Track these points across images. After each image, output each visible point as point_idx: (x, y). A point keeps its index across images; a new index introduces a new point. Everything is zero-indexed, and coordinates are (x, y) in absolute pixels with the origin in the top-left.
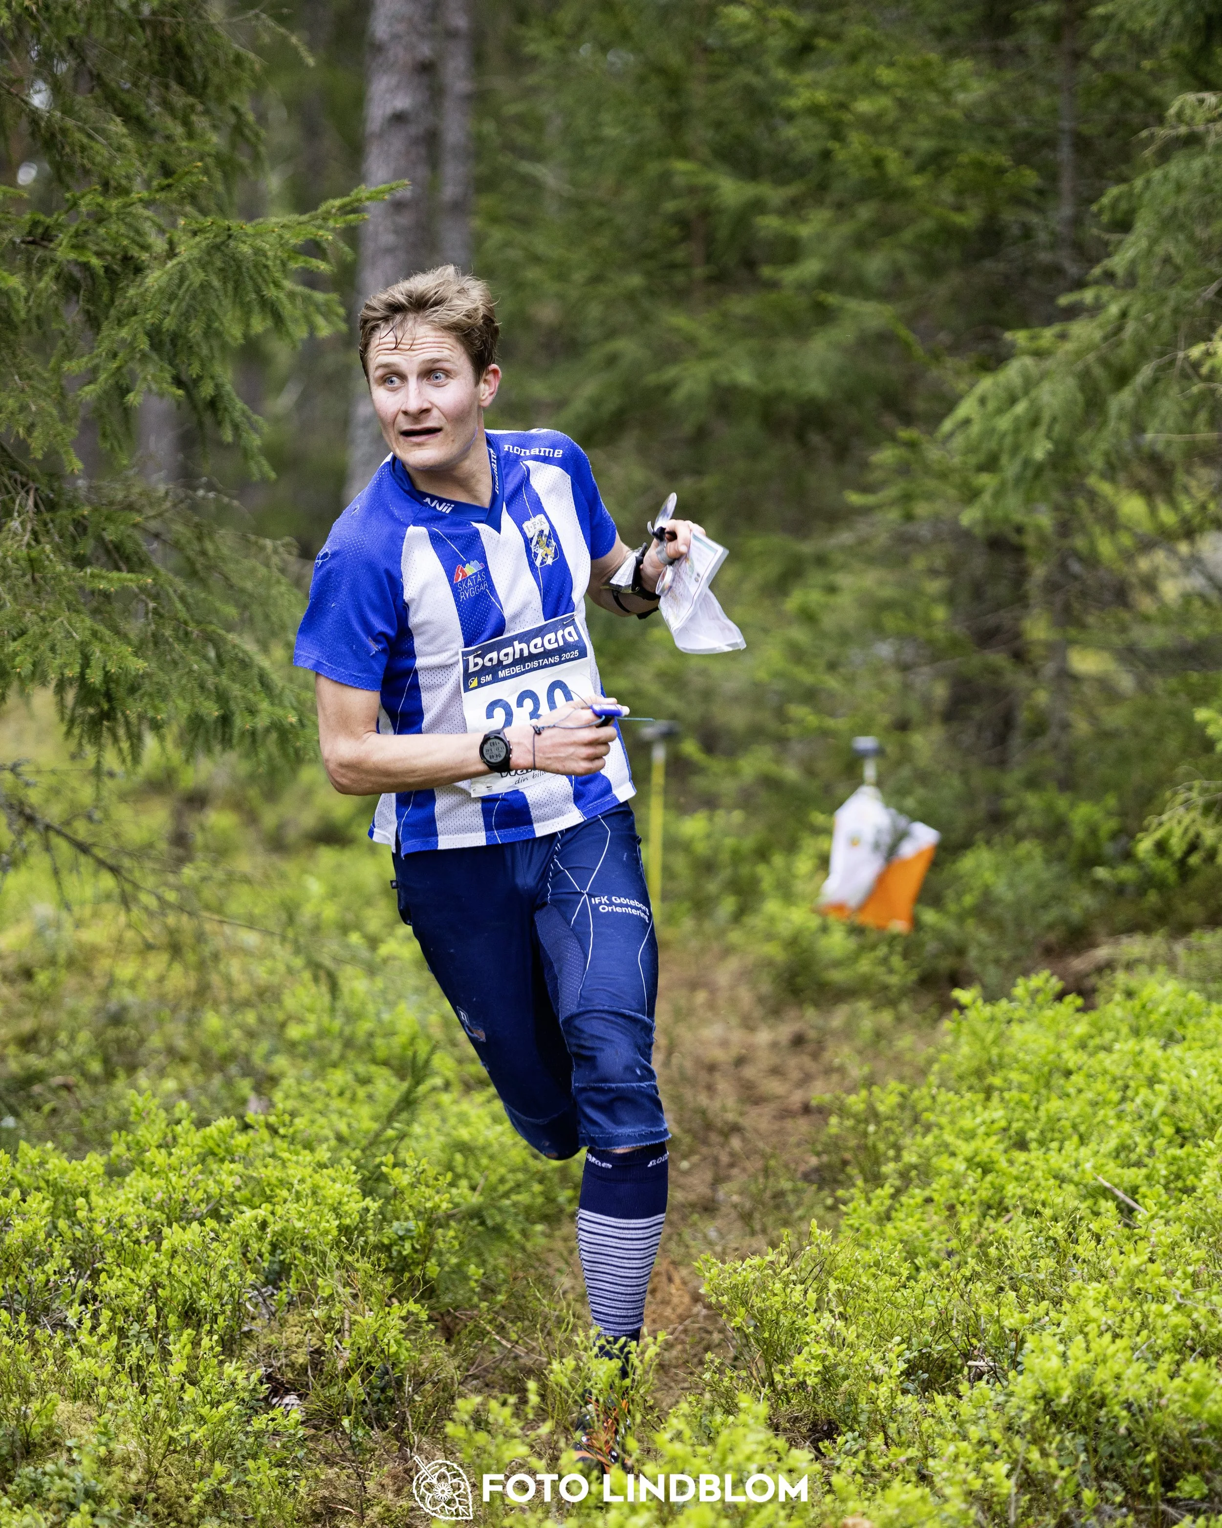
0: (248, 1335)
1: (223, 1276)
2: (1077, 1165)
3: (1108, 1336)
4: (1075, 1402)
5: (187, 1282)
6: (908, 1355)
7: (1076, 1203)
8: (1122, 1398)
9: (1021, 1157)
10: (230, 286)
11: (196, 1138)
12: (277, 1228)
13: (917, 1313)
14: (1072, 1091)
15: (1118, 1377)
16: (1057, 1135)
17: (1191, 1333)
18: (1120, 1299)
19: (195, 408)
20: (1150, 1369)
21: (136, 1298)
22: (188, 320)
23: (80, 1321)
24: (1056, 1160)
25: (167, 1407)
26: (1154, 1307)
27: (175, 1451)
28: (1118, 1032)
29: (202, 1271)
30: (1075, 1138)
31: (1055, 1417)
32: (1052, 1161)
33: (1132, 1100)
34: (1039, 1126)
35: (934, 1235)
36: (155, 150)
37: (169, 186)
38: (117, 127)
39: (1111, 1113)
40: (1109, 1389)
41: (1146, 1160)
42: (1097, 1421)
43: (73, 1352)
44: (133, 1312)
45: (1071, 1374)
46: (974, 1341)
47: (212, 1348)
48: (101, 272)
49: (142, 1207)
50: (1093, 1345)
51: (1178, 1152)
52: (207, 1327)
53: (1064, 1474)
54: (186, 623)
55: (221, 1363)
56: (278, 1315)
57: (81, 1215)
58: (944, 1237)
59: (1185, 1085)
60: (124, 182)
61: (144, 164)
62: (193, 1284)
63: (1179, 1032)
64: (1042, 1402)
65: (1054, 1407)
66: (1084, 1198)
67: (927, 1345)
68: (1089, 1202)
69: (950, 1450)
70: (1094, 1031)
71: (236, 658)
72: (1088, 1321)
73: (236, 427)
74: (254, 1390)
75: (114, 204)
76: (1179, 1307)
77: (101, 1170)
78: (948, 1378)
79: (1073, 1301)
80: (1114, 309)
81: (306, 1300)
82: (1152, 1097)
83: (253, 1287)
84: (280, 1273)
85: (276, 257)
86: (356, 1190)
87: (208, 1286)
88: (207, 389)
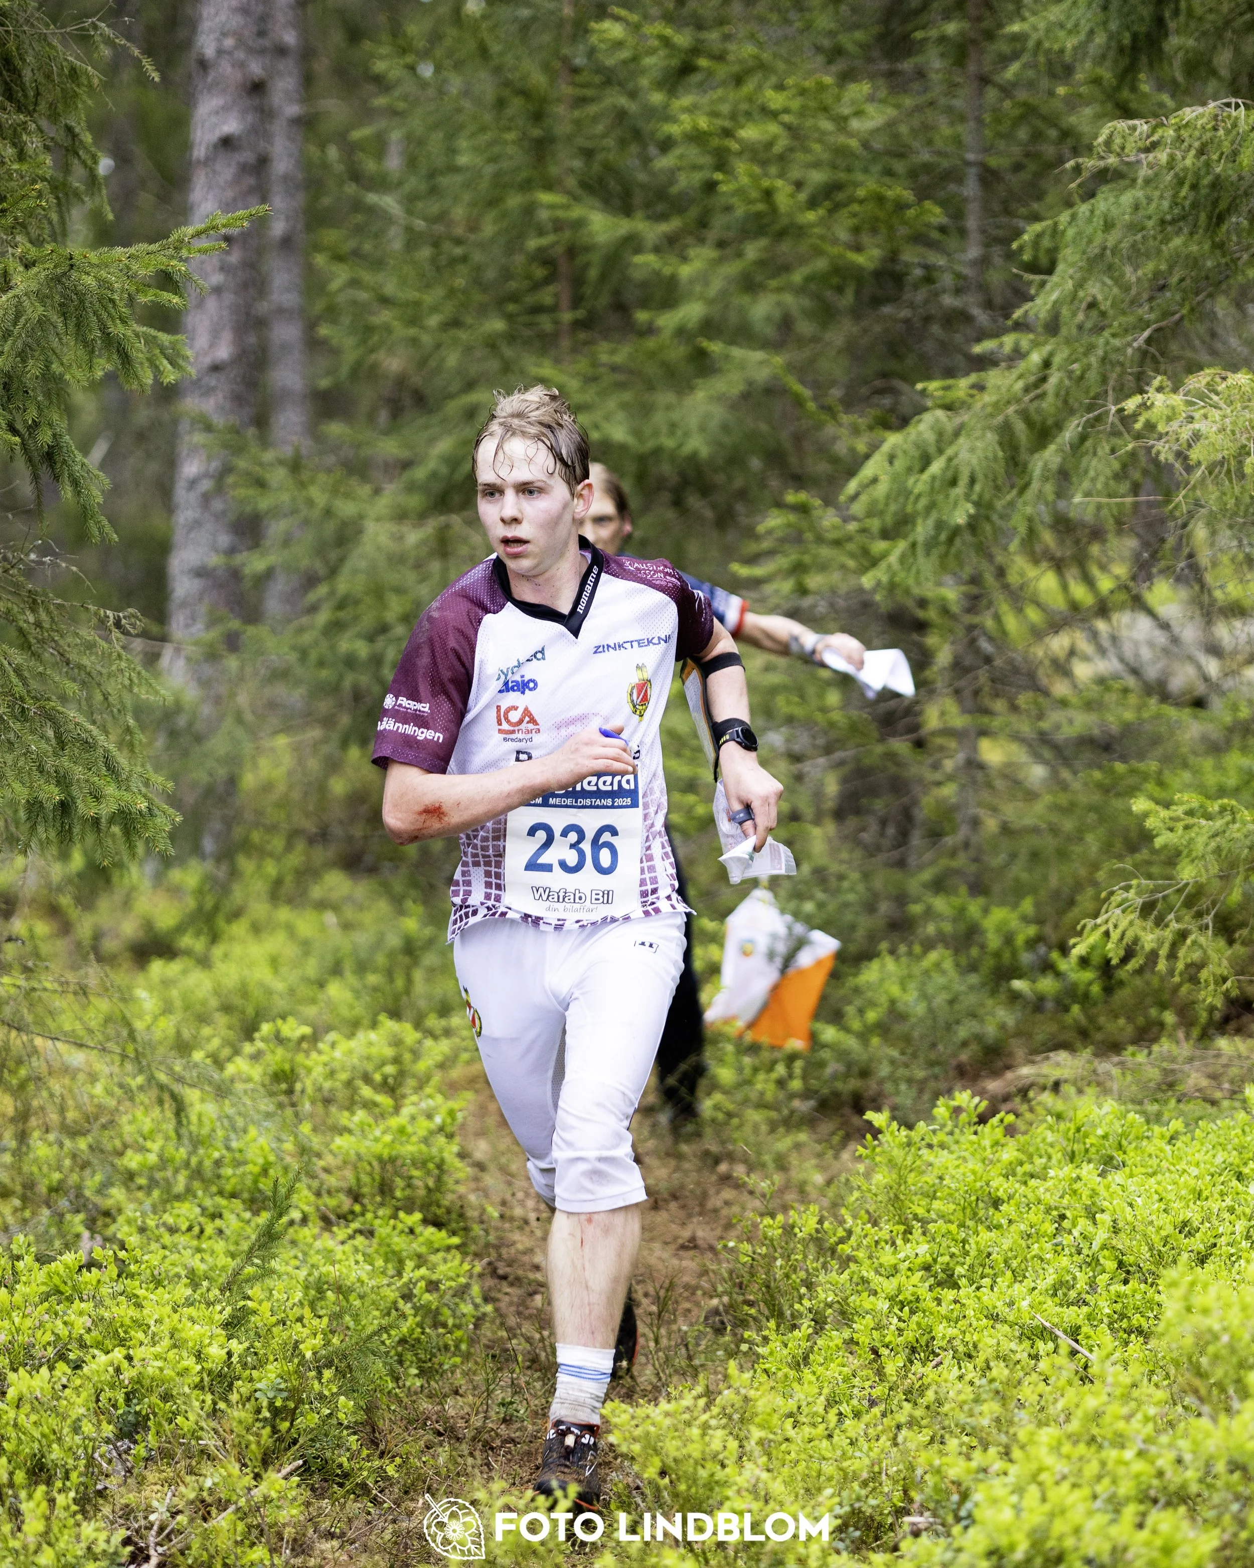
0: (101, 1494)
1: (76, 1429)
2: (1011, 1304)
3: (1066, 1486)
4: (1028, 1560)
5: (37, 1435)
6: (839, 1510)
7: (1013, 1346)
8: (1082, 1552)
9: (949, 1295)
10: (72, 324)
11: (40, 1275)
12: (133, 1373)
13: (845, 1464)
14: (1004, 1222)
15: (1077, 1531)
16: (987, 1271)
17: (1155, 1482)
18: (1076, 1443)
19: (30, 460)
20: (1113, 1521)
22: (24, 361)
24: (988, 1299)
26: (1112, 1454)
28: (1050, 1158)
29: (53, 1422)
30: (1009, 1274)
32: (985, 1299)
33: (1070, 1232)
34: (968, 1260)
35: (856, 1381)
37: (3, 211)
39: (1049, 1246)
40: (1069, 1543)
41: (1088, 1298)
45: (1027, 1527)
46: (913, 1494)
47: (67, 1508)
50: (1050, 1495)
51: (1122, 1288)
52: (59, 1484)
54: (22, 699)
55: (78, 1525)
56: (136, 1471)
58: (867, 1384)
59: (1128, 1214)
62: (44, 1435)
63: (1119, 1157)
64: (993, 1559)
66: (1020, 1339)
67: (858, 1499)
68: (1027, 1344)
70: (1023, 1157)
71: (78, 739)
72: (1041, 1470)
73: (75, 483)
74: (116, 1553)
76: (1141, 1454)
78: (877, 1538)
79: (1022, 1447)
80: (1036, 358)
81: (167, 1455)
82: (1091, 1229)
83: (108, 1441)
84: (136, 1425)
85: (123, 290)
86: (220, 1331)
87: (59, 1440)
88: (45, 437)
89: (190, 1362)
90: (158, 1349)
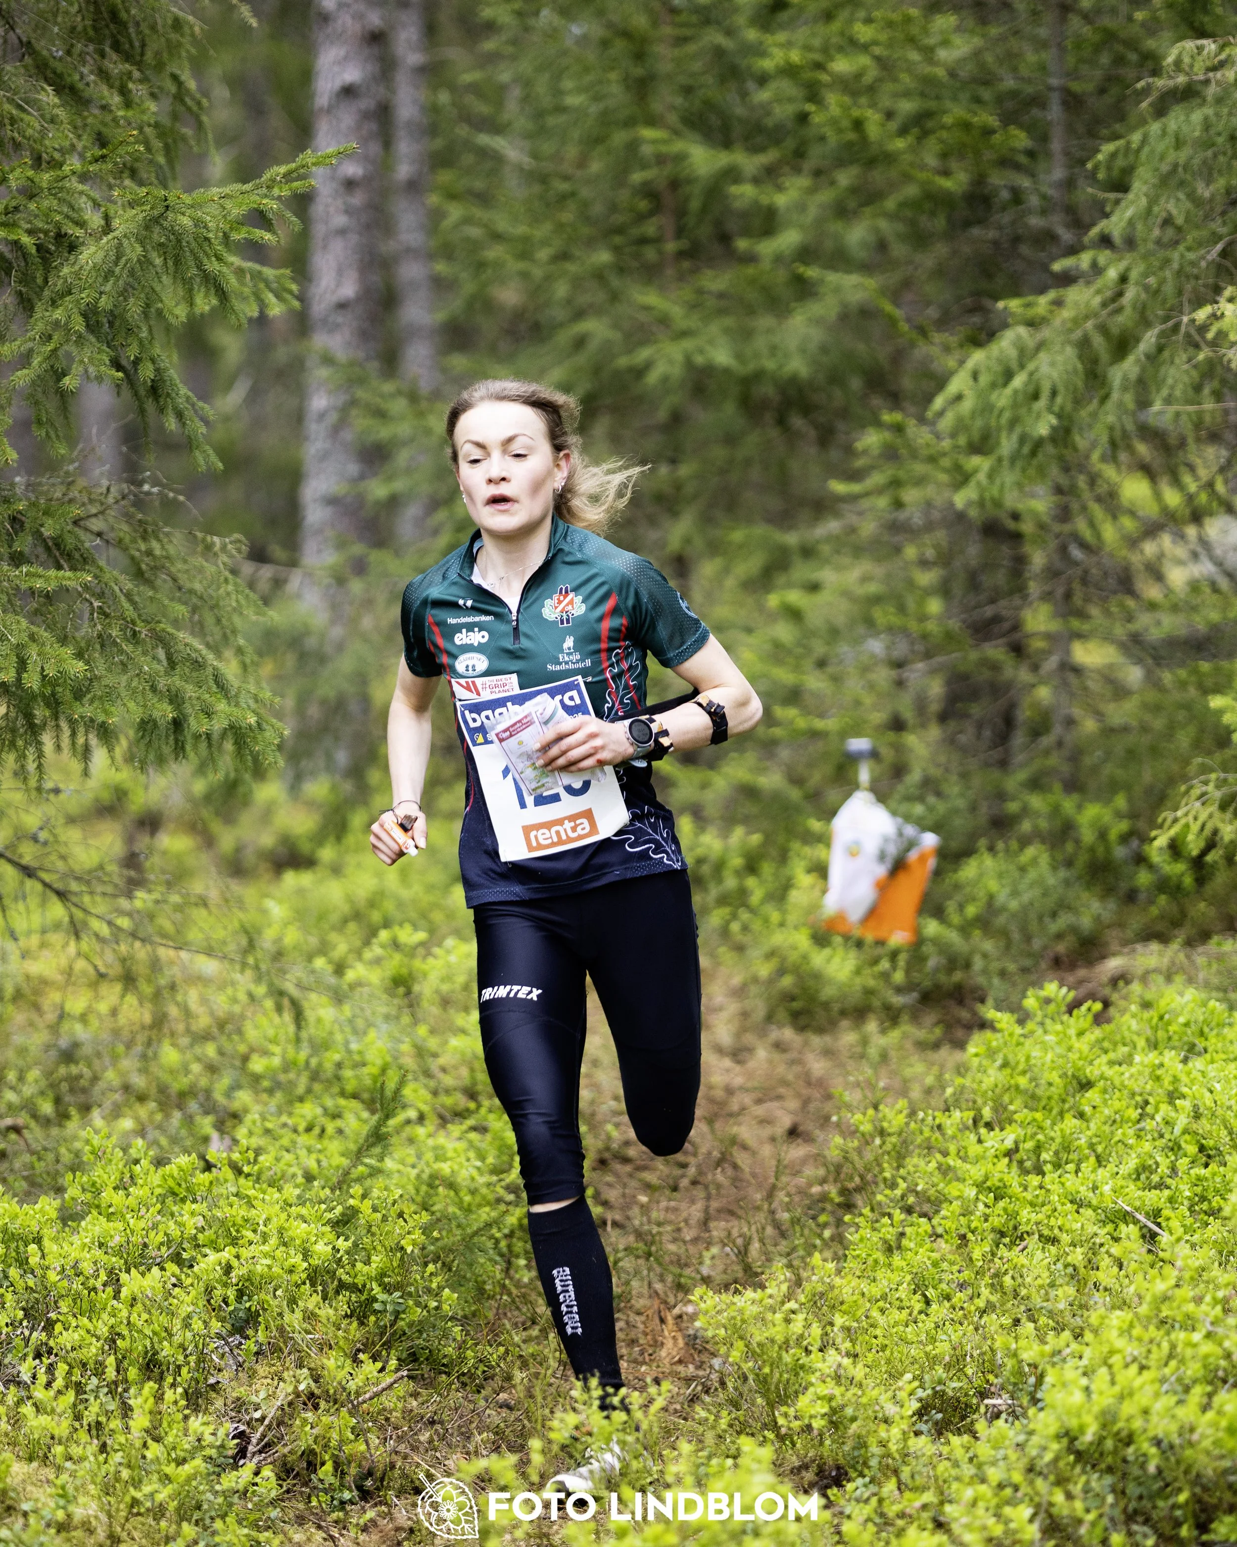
0: (214, 1387)
1: (187, 1325)
2: (1095, 1188)
3: (1134, 1368)
4: (1101, 1440)
5: (148, 1332)
6: (920, 1393)
7: (1095, 1228)
8: (1151, 1434)
9: (1034, 1180)
10: (170, 263)
11: (156, 1177)
12: (243, 1271)
13: (929, 1349)
14: (1088, 1109)
15: (1146, 1412)
16: (1073, 1156)
17: (1223, 1363)
18: (1146, 1328)
19: (136, 394)
20: (1180, 1402)
21: (94, 1350)
22: (125, 298)
23: (34, 1377)
24: (1072, 1182)
25: (129, 1466)
26: (1180, 1336)
27: (139, 1514)
28: (1135, 1045)
29: (164, 1319)
30: (1092, 1159)
31: (1079, 1455)
32: (1068, 1184)
33: (1152, 1118)
34: (1054, 1147)
35: (945, 1265)
36: (90, 120)
37: (103, 157)
38: (48, 97)
39: (1131, 1132)
40: (1137, 1424)
41: (1169, 1181)
42: (1125, 1461)
43: (27, 1409)
44: (91, 1365)
45: (1096, 1409)
46: (991, 1377)
47: (176, 1402)
48: (33, 250)
49: (98, 1253)
50: (1119, 1378)
51: (1202, 1172)
52: (170, 1379)
53: (1091, 1517)
54: (133, 622)
55: (186, 1418)
56: (246, 1365)
57: (34, 1260)
58: (955, 1268)
59: (1208, 1100)
60: (57, 155)
61: (79, 137)
62: (155, 1333)
63: (1200, 1044)
64: (1065, 1441)
65: (1078, 1445)
66: (1104, 1223)
67: (940, 1382)
68: (1110, 1227)
69: (968, 1493)
71: (188, 659)
72: (1112, 1352)
73: (180, 415)
74: (222, 1446)
75: (45, 178)
76: (1209, 1335)
77: (54, 1215)
78: (963, 1418)
79: (1096, 1332)
80: (1112, 274)
81: (276, 1350)
82: (1173, 1114)
83: (219, 1336)
84: (247, 1322)
85: (218, 229)
86: (328, 1229)
87: (171, 1335)
88: (147, 372)
89: (297, 1259)
90: (266, 1248)
